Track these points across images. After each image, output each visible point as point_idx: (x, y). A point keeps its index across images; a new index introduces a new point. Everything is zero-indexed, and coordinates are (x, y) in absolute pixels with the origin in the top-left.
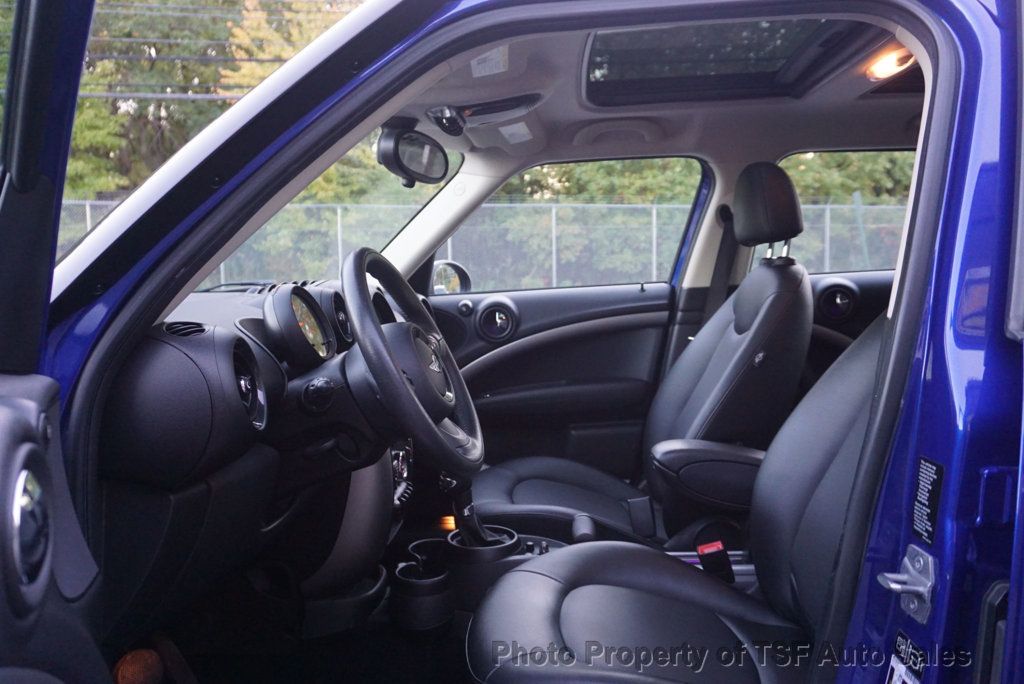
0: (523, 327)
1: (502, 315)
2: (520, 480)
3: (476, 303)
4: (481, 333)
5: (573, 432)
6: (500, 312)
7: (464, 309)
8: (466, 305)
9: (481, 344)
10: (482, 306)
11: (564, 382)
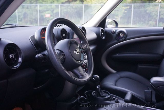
0: (128, 37)
1: (122, 34)
2: (121, 77)
3: (116, 31)
4: (116, 38)
5: (139, 66)
6: (122, 33)
7: (113, 32)
8: (113, 31)
9: (116, 41)
10: (117, 31)
11: (138, 52)
